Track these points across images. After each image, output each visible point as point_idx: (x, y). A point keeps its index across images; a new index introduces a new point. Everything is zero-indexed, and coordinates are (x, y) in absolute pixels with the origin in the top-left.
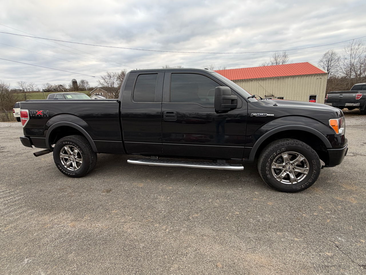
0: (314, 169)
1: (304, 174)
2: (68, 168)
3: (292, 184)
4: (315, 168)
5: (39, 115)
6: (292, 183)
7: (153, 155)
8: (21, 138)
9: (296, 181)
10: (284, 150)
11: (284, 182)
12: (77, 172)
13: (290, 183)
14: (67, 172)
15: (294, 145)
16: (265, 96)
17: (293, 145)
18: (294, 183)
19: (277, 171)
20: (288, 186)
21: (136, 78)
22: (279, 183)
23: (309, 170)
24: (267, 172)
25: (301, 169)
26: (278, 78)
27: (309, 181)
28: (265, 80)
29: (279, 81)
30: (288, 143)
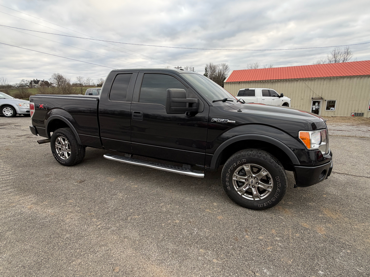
0: (278, 187)
1: (269, 191)
2: (61, 157)
3: (254, 201)
4: (278, 185)
5: (41, 108)
6: (254, 199)
7: (127, 153)
8: (30, 127)
9: (259, 198)
10: (245, 161)
11: (246, 197)
12: (66, 161)
13: (252, 199)
14: (60, 160)
15: (256, 157)
16: (312, 98)
17: (254, 157)
18: (256, 199)
19: (240, 184)
20: (249, 202)
21: (114, 77)
22: (240, 197)
23: (273, 187)
24: (227, 184)
25: (264, 185)
27: (272, 199)
30: (250, 154)
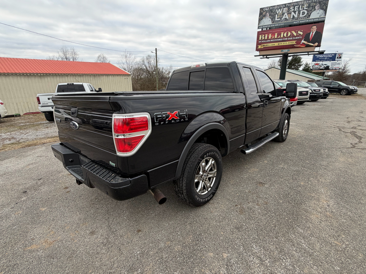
26: (95, 75)
28: (82, 76)
29: (96, 78)
